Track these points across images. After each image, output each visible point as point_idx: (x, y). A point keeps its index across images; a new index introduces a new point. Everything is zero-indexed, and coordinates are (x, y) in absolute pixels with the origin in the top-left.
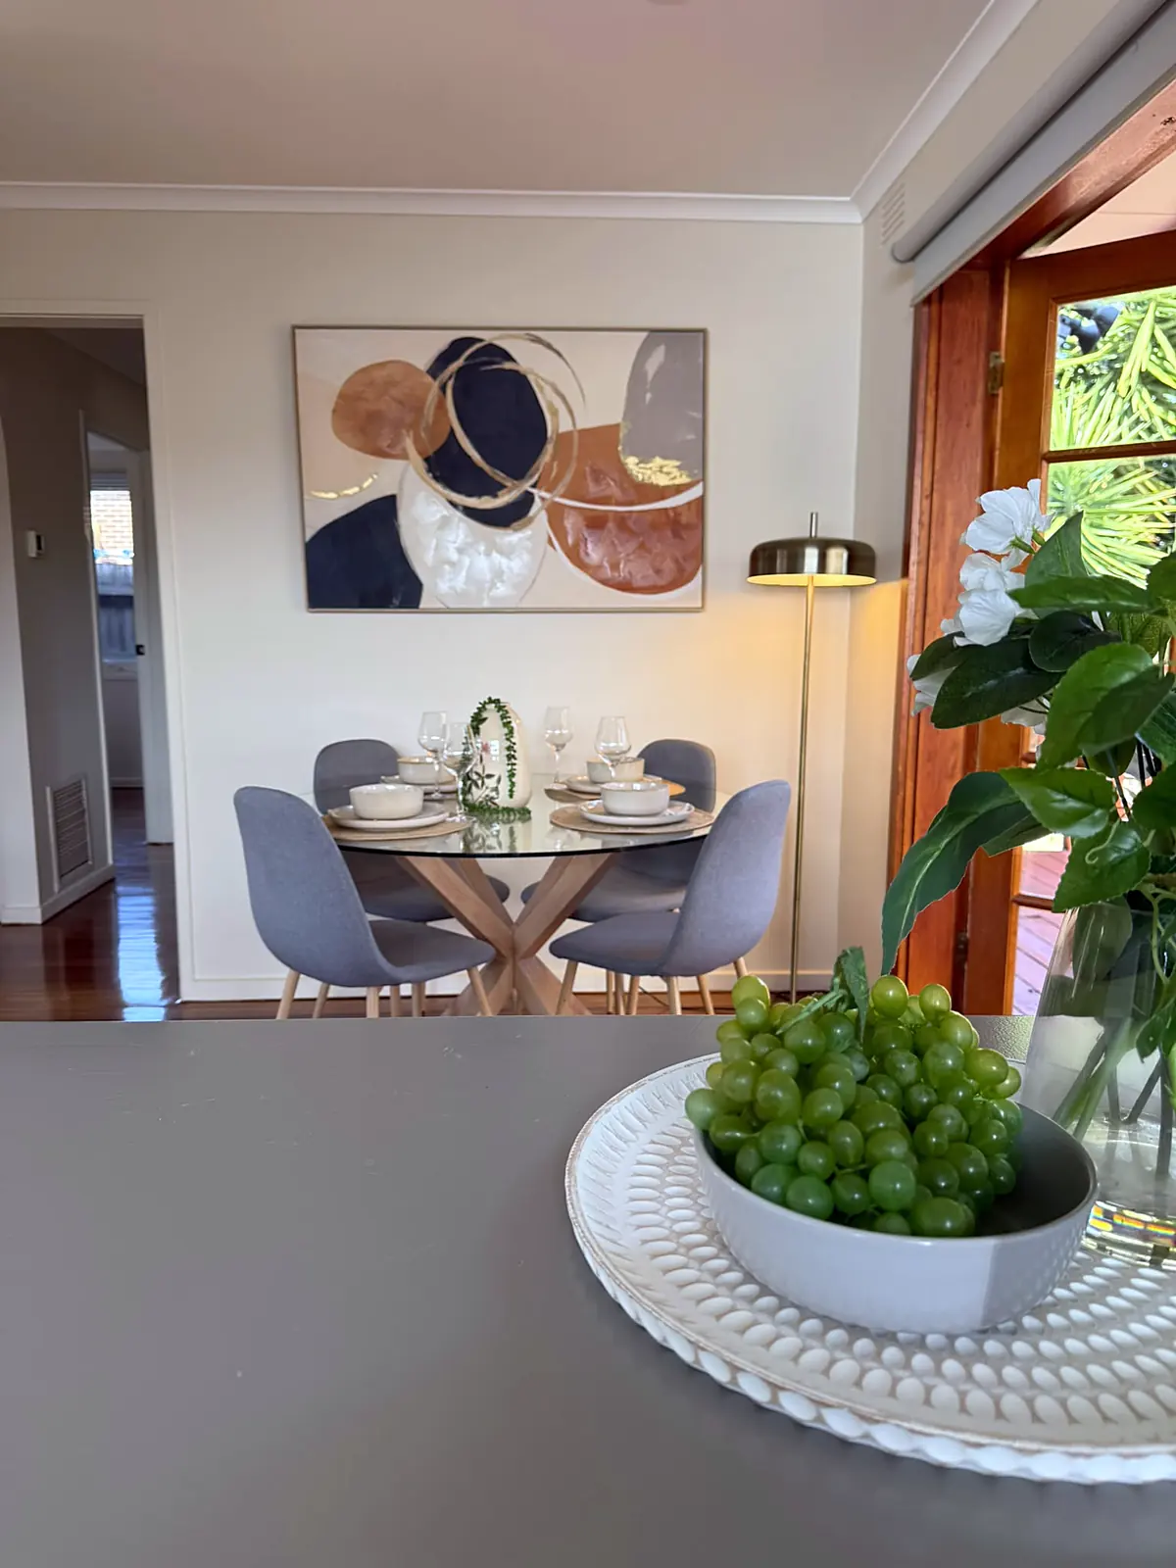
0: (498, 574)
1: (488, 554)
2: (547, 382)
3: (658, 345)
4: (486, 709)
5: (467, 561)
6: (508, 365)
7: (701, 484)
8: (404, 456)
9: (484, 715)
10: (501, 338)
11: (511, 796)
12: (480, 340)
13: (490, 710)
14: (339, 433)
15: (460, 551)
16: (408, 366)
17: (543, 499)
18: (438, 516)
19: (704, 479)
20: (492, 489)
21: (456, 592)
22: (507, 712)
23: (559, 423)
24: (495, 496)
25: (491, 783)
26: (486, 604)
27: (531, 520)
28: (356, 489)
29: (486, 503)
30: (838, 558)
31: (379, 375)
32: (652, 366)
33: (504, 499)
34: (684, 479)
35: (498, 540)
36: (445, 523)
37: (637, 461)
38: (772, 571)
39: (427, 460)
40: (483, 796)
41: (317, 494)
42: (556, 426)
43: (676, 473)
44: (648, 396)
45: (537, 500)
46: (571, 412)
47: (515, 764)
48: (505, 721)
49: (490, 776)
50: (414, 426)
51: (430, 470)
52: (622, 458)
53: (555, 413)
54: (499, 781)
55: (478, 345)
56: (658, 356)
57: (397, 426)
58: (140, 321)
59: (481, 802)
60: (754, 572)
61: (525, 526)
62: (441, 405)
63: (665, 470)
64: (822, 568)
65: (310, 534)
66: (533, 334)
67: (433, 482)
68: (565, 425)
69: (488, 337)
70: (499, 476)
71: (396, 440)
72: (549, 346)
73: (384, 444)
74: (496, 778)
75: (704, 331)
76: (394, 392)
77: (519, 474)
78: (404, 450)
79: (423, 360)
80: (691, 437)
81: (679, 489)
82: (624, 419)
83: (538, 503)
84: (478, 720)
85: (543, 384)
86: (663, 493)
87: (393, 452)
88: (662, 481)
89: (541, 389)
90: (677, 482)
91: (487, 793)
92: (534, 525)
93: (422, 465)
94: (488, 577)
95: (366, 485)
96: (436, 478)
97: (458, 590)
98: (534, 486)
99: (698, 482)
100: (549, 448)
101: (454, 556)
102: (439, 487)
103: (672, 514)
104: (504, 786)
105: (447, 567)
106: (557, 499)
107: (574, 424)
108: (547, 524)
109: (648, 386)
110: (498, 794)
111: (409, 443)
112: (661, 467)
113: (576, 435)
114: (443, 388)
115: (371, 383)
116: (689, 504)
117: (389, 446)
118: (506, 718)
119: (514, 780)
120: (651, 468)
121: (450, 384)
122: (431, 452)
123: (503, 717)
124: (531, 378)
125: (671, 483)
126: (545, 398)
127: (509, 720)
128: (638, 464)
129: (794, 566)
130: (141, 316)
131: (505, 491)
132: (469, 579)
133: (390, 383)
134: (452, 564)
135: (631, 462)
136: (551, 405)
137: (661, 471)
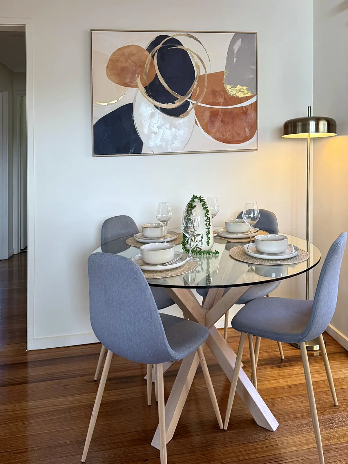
0: (175, 137)
1: (170, 128)
2: (195, 54)
3: (239, 39)
4: (194, 201)
5: (161, 132)
6: (179, 47)
7: (256, 96)
8: (136, 86)
9: (194, 204)
10: (177, 35)
11: (208, 245)
12: (169, 36)
13: (197, 202)
14: (109, 76)
15: (159, 127)
16: (138, 47)
17: (193, 104)
18: (150, 112)
19: (257, 94)
20: (173, 100)
21: (157, 146)
22: (205, 203)
23: (200, 71)
24: (174, 103)
25: (199, 238)
26: (169, 151)
27: (188, 113)
28: (116, 101)
29: (170, 106)
30: (323, 125)
31: (126, 51)
32: (236, 48)
33: (177, 104)
34: (249, 94)
35: (174, 122)
36: (152, 115)
37: (231, 87)
38: (295, 132)
39: (146, 88)
40: (195, 245)
41: (99, 103)
42: (199, 72)
43: (246, 91)
44: (235, 59)
45: (191, 104)
46: (204, 66)
47: (209, 228)
48: (204, 207)
49: (198, 235)
50: (141, 73)
51: (147, 92)
52: (225, 85)
53: (198, 67)
54: (202, 237)
55: (168, 38)
56: (239, 43)
57: (134, 73)
58: (24, 27)
59: (194, 248)
60: (286, 133)
61: (186, 115)
62: (152, 64)
63: (242, 90)
64: (317, 130)
65: (95, 121)
66: (189, 34)
67: (148, 97)
68: (202, 72)
69: (171, 35)
70: (175, 94)
71: (133, 79)
72: (196, 39)
73: (128, 81)
74: (201, 236)
75: (256, 33)
76: (133, 59)
77: (183, 93)
78: (136, 83)
79: (145, 45)
80: (252, 76)
81: (247, 99)
82: (226, 70)
83: (191, 106)
84: (191, 207)
85: (193, 55)
86: (241, 100)
87: (132, 85)
88: (241, 95)
89: (193, 57)
90: (247, 95)
91: (197, 243)
92: (189, 115)
93: (144, 90)
94: (170, 138)
95: (120, 99)
96: (149, 95)
97: (158, 145)
98: (189, 98)
99: (254, 96)
100: (196, 82)
101: (156, 130)
102: (151, 99)
103: (244, 109)
104: (205, 239)
105: (153, 134)
106: (199, 104)
107: (206, 73)
108: (195, 114)
109: (235, 56)
110: (202, 243)
111: (138, 80)
112: (240, 89)
113: (206, 76)
114: (153, 57)
115: (123, 55)
116: (251, 104)
117: (130, 82)
118: (205, 205)
119: (209, 236)
120: (236, 90)
121: (156, 54)
122: (147, 84)
123: (203, 205)
124: (189, 52)
125: (244, 96)
126: (194, 61)
127: (206, 206)
128: (231, 88)
129: (305, 130)
130: (25, 25)
131: (178, 100)
132: (162, 140)
133: (131, 55)
134: (156, 133)
135: (228, 87)
136: (196, 64)
137: (240, 91)
